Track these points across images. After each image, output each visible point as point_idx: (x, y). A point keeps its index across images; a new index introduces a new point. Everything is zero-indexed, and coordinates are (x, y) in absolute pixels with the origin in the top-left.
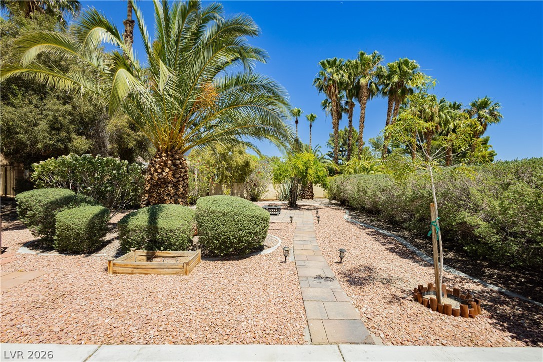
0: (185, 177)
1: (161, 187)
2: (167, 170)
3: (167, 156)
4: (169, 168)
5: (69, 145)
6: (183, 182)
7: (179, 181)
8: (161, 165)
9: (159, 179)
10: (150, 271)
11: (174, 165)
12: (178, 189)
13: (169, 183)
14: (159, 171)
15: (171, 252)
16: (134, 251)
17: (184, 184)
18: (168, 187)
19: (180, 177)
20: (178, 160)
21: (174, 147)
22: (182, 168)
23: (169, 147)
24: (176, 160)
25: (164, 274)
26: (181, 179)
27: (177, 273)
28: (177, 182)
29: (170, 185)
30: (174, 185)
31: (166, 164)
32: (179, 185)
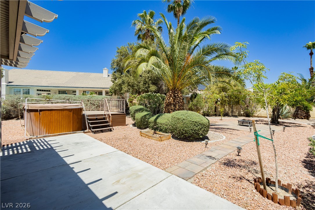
0: (179, 102)
1: (169, 106)
2: (171, 98)
3: (172, 92)
4: (172, 98)
5: (149, 89)
6: (178, 104)
7: (176, 103)
8: (169, 96)
9: (168, 102)
10: (150, 137)
11: (175, 96)
12: (176, 107)
13: (172, 104)
14: (168, 99)
15: (161, 132)
16: (151, 130)
17: (179, 105)
18: (171, 106)
19: (177, 101)
20: (176, 94)
21: (175, 88)
22: (178, 97)
23: (173, 88)
24: (175, 94)
25: (153, 139)
26: (177, 103)
27: (157, 140)
28: (175, 104)
29: (172, 105)
30: (174, 105)
31: (171, 96)
32: (177, 105)
